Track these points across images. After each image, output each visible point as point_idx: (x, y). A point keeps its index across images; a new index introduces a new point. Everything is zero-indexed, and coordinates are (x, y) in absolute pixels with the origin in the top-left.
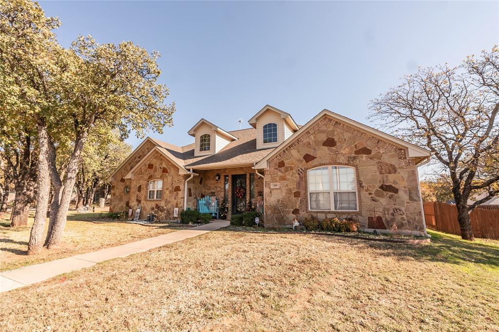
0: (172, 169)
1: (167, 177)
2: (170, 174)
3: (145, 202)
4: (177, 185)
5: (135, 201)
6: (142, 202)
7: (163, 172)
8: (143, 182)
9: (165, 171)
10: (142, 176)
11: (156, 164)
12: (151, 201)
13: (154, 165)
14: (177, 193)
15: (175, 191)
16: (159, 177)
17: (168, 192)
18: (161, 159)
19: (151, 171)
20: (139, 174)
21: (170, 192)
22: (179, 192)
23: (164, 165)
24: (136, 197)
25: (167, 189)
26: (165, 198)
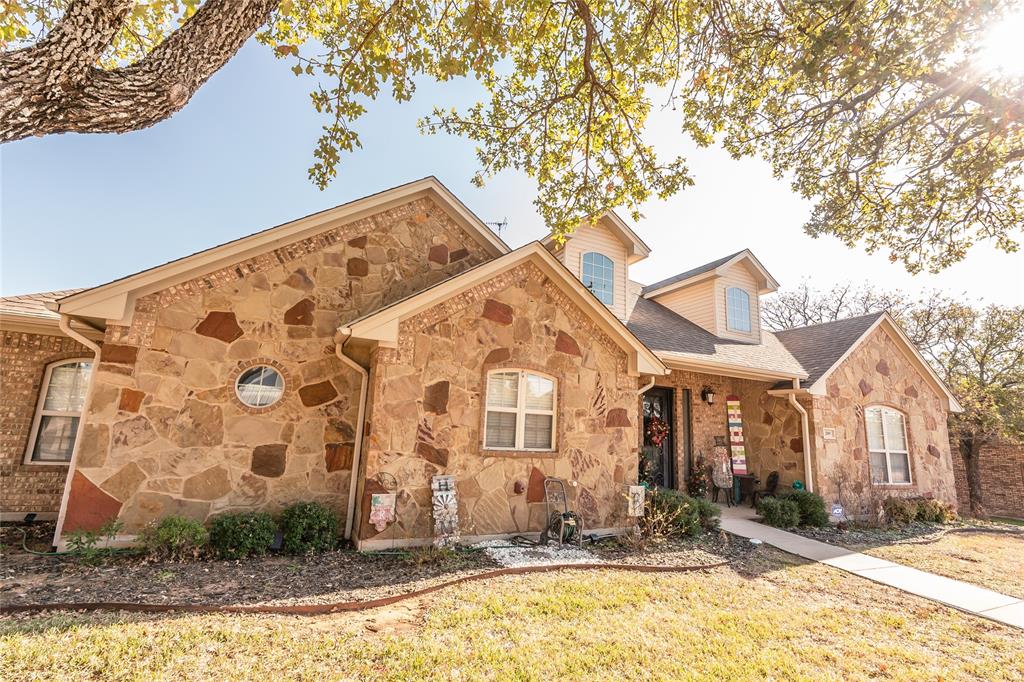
0: (597, 348)
1: (577, 370)
2: (590, 363)
3: (474, 462)
4: (616, 406)
5: (409, 451)
6: (453, 461)
7: (558, 348)
8: (455, 372)
9: (564, 343)
10: (452, 342)
11: (525, 309)
12: (496, 455)
13: (518, 311)
14: (619, 431)
15: (608, 425)
16: (544, 363)
17: (582, 427)
18: (550, 300)
19: (504, 335)
20: (431, 329)
21: (593, 427)
22: (627, 430)
23: (562, 324)
24: (413, 432)
25: (579, 414)
26: (574, 445)
